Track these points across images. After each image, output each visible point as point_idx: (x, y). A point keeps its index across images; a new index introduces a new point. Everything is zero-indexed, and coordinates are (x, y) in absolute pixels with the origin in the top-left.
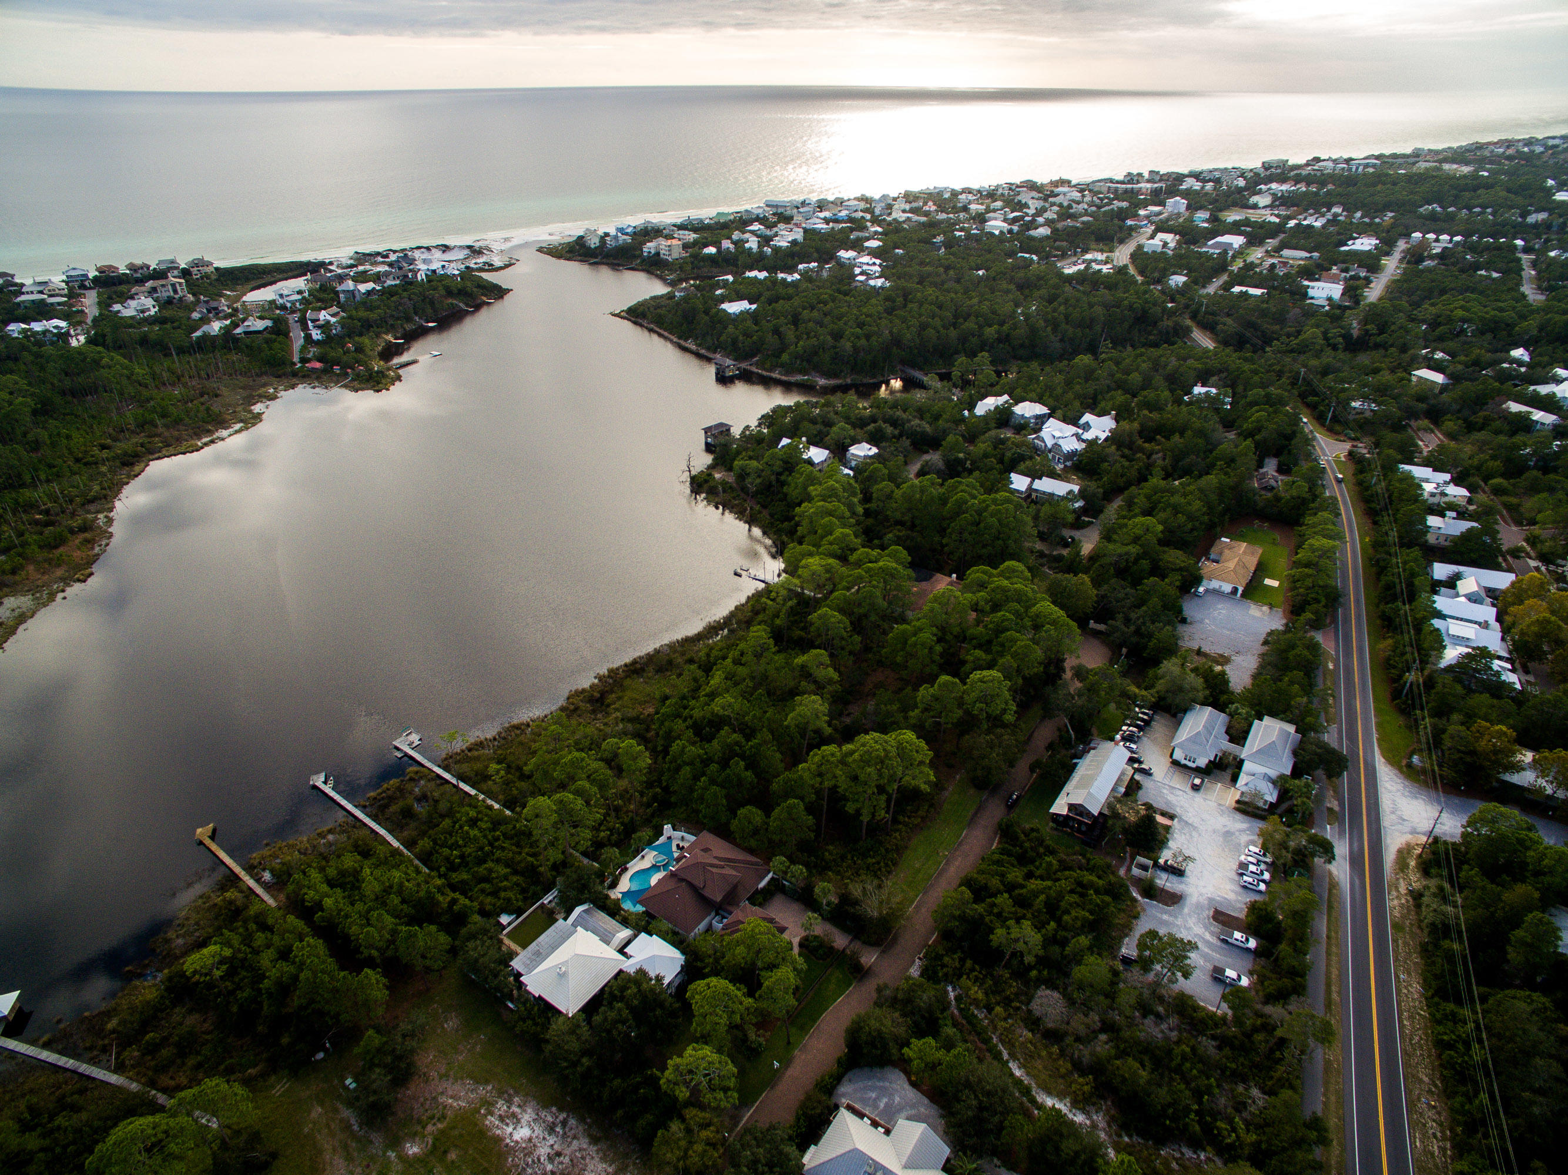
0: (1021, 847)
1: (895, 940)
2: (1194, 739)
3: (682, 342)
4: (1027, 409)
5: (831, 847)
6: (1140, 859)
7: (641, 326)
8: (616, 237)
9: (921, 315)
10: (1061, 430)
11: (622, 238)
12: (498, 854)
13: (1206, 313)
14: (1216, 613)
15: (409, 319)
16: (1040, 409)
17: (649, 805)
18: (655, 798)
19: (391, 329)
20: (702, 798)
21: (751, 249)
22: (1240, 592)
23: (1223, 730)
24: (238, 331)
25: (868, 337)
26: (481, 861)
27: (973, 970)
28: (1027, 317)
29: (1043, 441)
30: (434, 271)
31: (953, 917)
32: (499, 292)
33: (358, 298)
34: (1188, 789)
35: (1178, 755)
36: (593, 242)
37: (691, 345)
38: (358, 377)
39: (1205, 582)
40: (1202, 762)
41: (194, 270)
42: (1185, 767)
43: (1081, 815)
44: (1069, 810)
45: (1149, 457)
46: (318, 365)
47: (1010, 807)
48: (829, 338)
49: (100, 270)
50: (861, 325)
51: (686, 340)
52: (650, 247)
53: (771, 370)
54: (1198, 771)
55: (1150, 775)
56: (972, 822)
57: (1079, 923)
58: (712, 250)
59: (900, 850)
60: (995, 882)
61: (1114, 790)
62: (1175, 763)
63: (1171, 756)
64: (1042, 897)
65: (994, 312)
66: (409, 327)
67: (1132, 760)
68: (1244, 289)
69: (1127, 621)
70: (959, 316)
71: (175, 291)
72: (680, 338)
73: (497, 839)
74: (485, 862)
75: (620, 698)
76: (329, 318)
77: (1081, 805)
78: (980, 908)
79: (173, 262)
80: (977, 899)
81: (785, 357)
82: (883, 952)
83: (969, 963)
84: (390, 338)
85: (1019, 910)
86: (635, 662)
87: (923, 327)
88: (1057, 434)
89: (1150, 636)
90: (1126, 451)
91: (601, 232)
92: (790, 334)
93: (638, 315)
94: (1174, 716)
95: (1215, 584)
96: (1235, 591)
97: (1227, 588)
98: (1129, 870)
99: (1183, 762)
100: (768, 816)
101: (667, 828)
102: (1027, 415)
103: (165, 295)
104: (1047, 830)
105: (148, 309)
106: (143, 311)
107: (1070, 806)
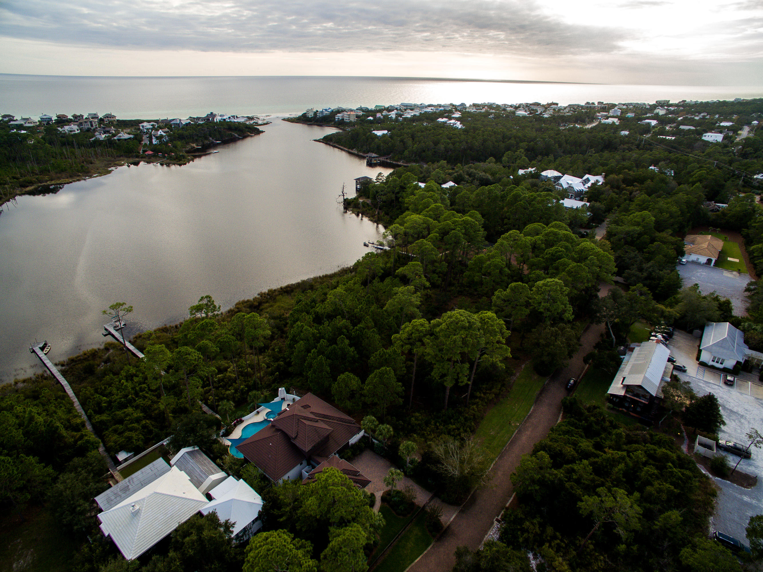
0: (586, 420)
1: (474, 499)
2: (721, 344)
3: (350, 150)
4: (550, 173)
5: (417, 414)
6: (700, 438)
7: (330, 145)
8: (322, 112)
9: (483, 136)
10: (572, 180)
11: (325, 113)
13: (644, 145)
14: (698, 274)
15: (206, 138)
16: (556, 174)
17: (272, 374)
19: (196, 141)
20: (310, 366)
21: (391, 117)
22: (713, 262)
23: (742, 341)
24: (115, 138)
25: (454, 144)
27: (554, 537)
28: (544, 139)
29: (561, 186)
30: (225, 120)
31: (533, 481)
32: (259, 132)
33: (181, 127)
34: (722, 384)
35: (705, 357)
36: (311, 115)
37: (355, 151)
38: (171, 158)
39: (686, 256)
40: (730, 363)
41: (106, 119)
42: (713, 367)
43: (637, 395)
44: (627, 392)
45: (631, 194)
46: (151, 153)
47: (570, 390)
48: (431, 143)
49: (58, 117)
50: (450, 139)
51: (352, 149)
52: (339, 116)
53: (398, 161)
54: (726, 371)
55: (685, 371)
56: (538, 400)
58: (371, 118)
59: (477, 419)
60: (569, 450)
61: (662, 379)
62: (703, 364)
63: (698, 358)
64: (622, 466)
65: (525, 136)
66: (206, 142)
67: (670, 360)
68: (664, 137)
69: (641, 270)
70: (505, 137)
71: (92, 125)
72: (349, 149)
75: (271, 306)
76: (163, 133)
77: (640, 387)
78: (560, 473)
79: (95, 115)
80: (556, 465)
81: (406, 153)
82: (462, 511)
83: (550, 530)
84: (194, 145)
85: (596, 478)
86: (288, 286)
87: (485, 141)
88: (570, 182)
89: (660, 279)
90: (616, 190)
91: (315, 110)
92: (410, 142)
93: (327, 140)
94: (690, 332)
95: (693, 257)
96: (709, 261)
97: (703, 260)
98: (691, 447)
99: (711, 363)
100: (363, 382)
101: (282, 390)
102: (549, 176)
103: (86, 127)
104: (605, 408)
105: (74, 131)
106: (71, 131)
107: (628, 388)
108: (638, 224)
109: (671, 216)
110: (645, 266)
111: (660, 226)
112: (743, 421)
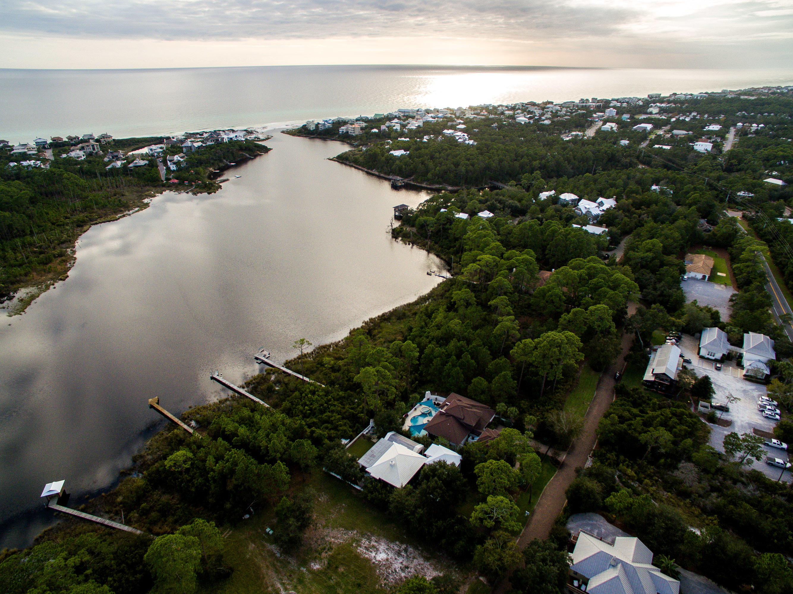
0: (632, 397)
1: (573, 447)
2: (712, 343)
3: (370, 171)
4: (567, 197)
5: (523, 401)
6: (701, 403)
7: (346, 164)
8: (324, 125)
9: (499, 155)
10: (589, 205)
11: (327, 125)
12: (332, 408)
13: (644, 157)
14: (697, 288)
15: (221, 161)
16: (573, 197)
17: (413, 382)
18: (416, 379)
19: (213, 165)
20: (448, 375)
21: (396, 129)
22: (707, 278)
23: (726, 340)
24: (131, 165)
25: (473, 165)
26: (322, 412)
27: (624, 461)
28: (554, 157)
29: (580, 210)
30: (231, 139)
31: (610, 432)
32: (266, 150)
33: (193, 150)
34: (714, 370)
35: (703, 352)
36: (312, 127)
37: (374, 172)
38: (198, 186)
39: (687, 274)
40: (718, 356)
41: (102, 140)
42: (708, 359)
43: (662, 380)
44: (656, 378)
45: (639, 216)
46: (176, 181)
47: (617, 380)
48: (452, 166)
49: (53, 139)
50: (468, 160)
51: (372, 170)
52: (343, 129)
53: (421, 183)
54: (716, 361)
55: (690, 363)
56: (598, 387)
57: (683, 433)
58: (375, 130)
59: (562, 402)
60: (626, 414)
61: (677, 369)
62: (702, 357)
63: (698, 354)
64: (658, 419)
65: (536, 154)
66: (221, 165)
67: (681, 356)
68: (661, 146)
69: (655, 289)
70: (518, 156)
71: (94, 149)
72: (368, 169)
73: (330, 400)
74: (325, 412)
75: (380, 332)
76: (179, 159)
77: (664, 374)
78: (625, 426)
79: (91, 135)
80: (622, 422)
81: (430, 175)
82: (569, 454)
83: (622, 457)
84: (211, 169)
85: (644, 428)
86: (383, 315)
87: (501, 161)
88: (587, 207)
89: (670, 296)
90: (627, 214)
91: (316, 122)
92: (431, 164)
93: (342, 159)
94: (693, 335)
95: (692, 274)
96: (704, 277)
97: (700, 276)
98: (696, 409)
99: (707, 356)
101: (428, 393)
102: (567, 199)
103: (88, 151)
104: (642, 389)
105: (81, 157)
106: (78, 158)
107: (656, 375)
108: (649, 250)
109: (675, 241)
110: (658, 286)
111: (667, 251)
112: (726, 391)
